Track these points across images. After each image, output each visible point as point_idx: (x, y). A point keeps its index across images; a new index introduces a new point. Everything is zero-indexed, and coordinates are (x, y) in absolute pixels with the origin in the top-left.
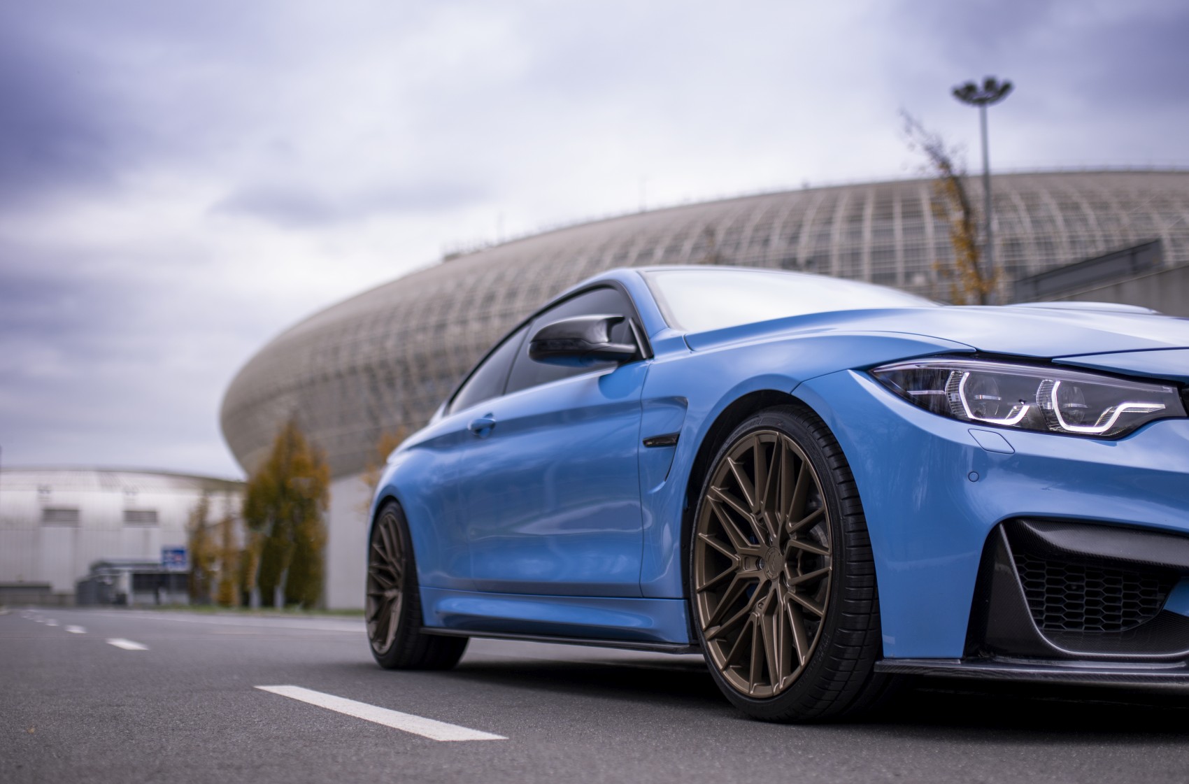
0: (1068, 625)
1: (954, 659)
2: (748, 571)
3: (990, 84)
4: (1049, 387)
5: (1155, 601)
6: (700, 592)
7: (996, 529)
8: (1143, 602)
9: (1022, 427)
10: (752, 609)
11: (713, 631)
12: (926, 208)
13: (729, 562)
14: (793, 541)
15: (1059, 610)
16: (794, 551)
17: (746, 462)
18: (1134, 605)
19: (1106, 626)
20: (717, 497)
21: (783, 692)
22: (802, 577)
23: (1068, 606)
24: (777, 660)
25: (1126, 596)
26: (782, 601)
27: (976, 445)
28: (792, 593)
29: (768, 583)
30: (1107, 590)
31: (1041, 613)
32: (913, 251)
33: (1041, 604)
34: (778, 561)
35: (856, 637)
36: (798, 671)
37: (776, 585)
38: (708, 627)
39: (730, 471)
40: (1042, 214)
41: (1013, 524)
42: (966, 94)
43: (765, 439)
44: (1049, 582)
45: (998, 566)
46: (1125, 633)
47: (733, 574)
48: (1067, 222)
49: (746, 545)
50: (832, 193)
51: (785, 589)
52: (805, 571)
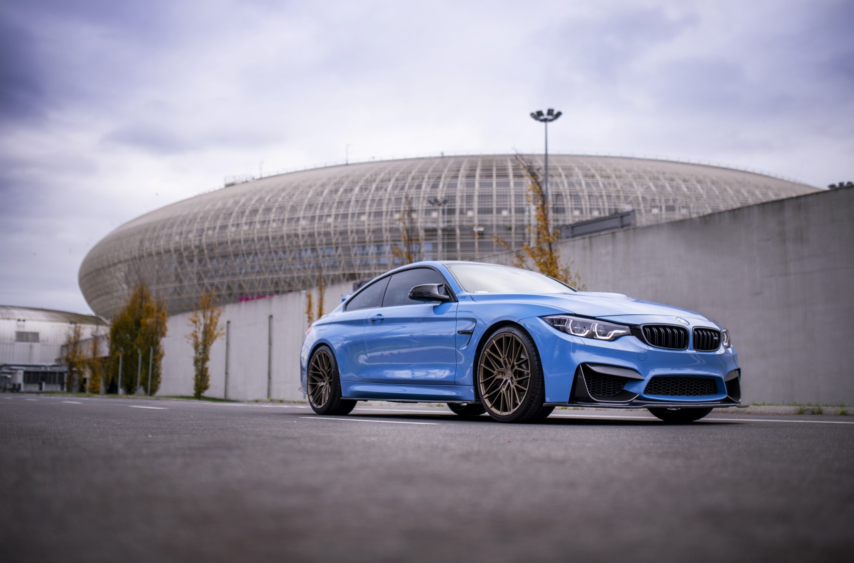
0: (598, 393)
1: (566, 402)
2: (500, 377)
3: (550, 112)
4: (594, 325)
5: (621, 387)
6: (481, 383)
7: (579, 366)
8: (618, 387)
9: (586, 337)
10: (501, 388)
11: (486, 396)
12: (511, 172)
13: (493, 374)
14: (516, 368)
15: (595, 389)
16: (516, 370)
17: (499, 342)
18: (615, 388)
19: (607, 394)
20: (488, 352)
21: (512, 414)
22: (518, 379)
23: (597, 388)
24: (510, 403)
25: (613, 386)
26: (512, 386)
27: (574, 342)
28: (515, 383)
29: (507, 381)
30: (608, 384)
31: (590, 387)
32: (503, 196)
33: (590, 385)
34: (510, 373)
35: (537, 397)
36: (518, 406)
37: (509, 381)
38: (484, 395)
39: (494, 344)
40: (574, 179)
41: (584, 365)
42: (538, 116)
43: (507, 336)
44: (593, 381)
45: (579, 376)
46: (613, 396)
47: (494, 378)
48: (587, 184)
49: (498, 368)
50: (459, 160)
51: (512, 383)
52: (519, 377)
